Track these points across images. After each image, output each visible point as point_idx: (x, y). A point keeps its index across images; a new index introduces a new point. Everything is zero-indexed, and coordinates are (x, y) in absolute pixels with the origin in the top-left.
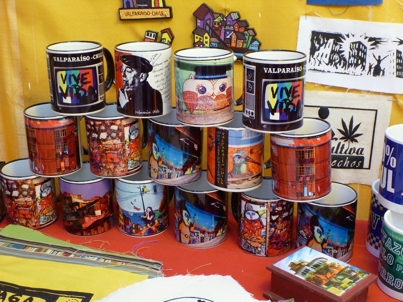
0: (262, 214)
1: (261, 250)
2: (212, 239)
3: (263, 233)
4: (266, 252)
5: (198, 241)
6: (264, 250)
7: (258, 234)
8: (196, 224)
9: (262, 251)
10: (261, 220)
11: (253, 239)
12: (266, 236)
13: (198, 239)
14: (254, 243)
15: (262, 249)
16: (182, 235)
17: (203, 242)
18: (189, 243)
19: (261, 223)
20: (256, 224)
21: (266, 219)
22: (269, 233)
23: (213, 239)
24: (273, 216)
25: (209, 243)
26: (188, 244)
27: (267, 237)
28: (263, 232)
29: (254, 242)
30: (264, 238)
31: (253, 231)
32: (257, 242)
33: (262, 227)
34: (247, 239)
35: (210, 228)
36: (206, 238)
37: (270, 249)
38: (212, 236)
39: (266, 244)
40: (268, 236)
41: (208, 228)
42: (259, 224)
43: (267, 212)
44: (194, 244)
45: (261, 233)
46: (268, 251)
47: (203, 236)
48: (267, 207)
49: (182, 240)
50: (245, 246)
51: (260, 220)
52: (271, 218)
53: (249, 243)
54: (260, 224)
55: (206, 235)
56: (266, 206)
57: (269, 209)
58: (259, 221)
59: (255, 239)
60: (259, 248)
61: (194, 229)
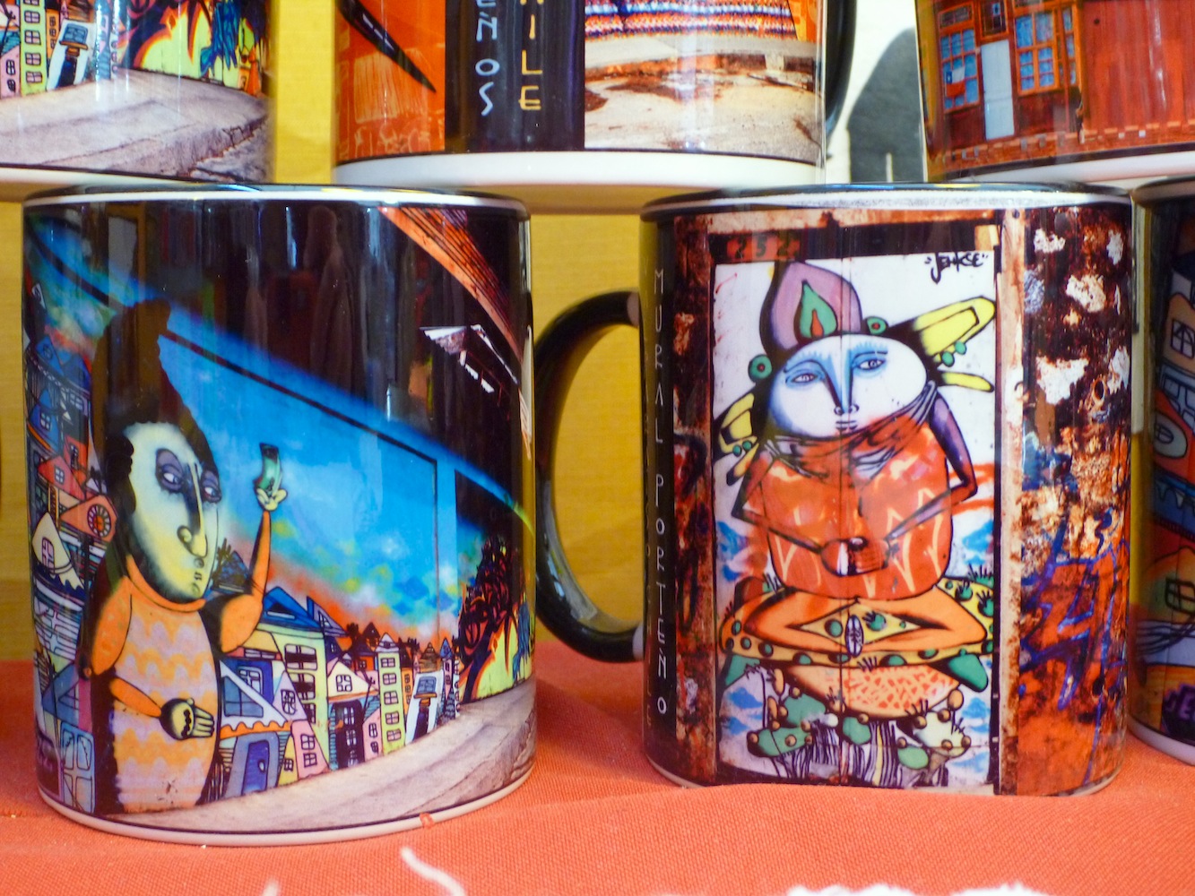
0: (960, 346)
1: (956, 739)
2: (439, 722)
3: (971, 554)
4: (994, 747)
5: (310, 758)
6: (980, 729)
7: (921, 567)
8: (282, 555)
9: (966, 746)
10: (942, 415)
11: (869, 635)
12: (996, 575)
13: (302, 728)
14: (879, 673)
15: (957, 727)
16: (122, 725)
17: (361, 758)
18: (212, 792)
19: (948, 444)
20: (898, 467)
21: (992, 396)
22: (1017, 548)
23: (449, 729)
24: (1052, 360)
25: (415, 765)
26: (201, 802)
27: (1007, 594)
28: (971, 541)
29: (885, 663)
30: (981, 608)
31: (866, 543)
32: (913, 659)
33: (955, 481)
34: (801, 651)
35: (420, 604)
36: (386, 709)
37: (1030, 714)
38: (438, 689)
39: (995, 666)
40: (1013, 573)
41: (399, 597)
42: (924, 459)
43: (996, 317)
44: (263, 789)
45: (946, 557)
46: (1013, 745)
47: (359, 685)
48: (998, 268)
49: (125, 780)
50: (774, 742)
51: (939, 405)
52: (1031, 381)
53: (824, 689)
54: (935, 454)
55: (390, 679)
56: (991, 254)
57: (1013, 289)
58: (931, 419)
59: (893, 626)
60: (931, 719)
61: (263, 619)
